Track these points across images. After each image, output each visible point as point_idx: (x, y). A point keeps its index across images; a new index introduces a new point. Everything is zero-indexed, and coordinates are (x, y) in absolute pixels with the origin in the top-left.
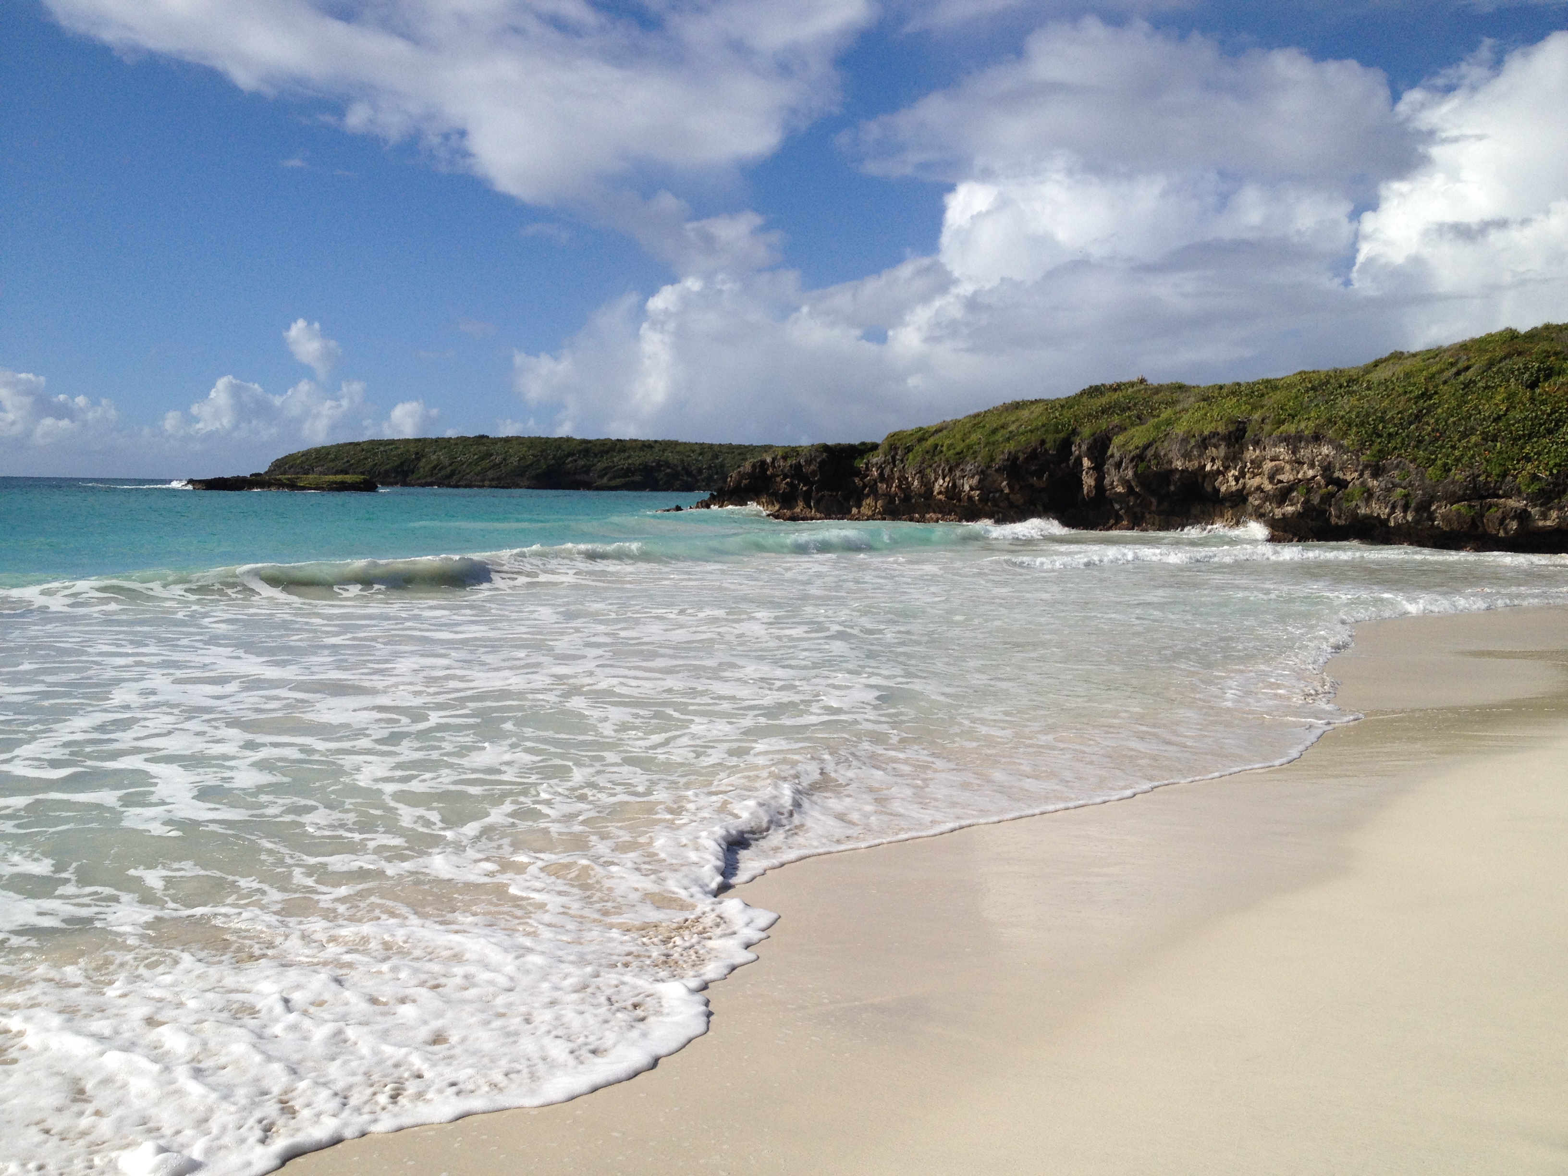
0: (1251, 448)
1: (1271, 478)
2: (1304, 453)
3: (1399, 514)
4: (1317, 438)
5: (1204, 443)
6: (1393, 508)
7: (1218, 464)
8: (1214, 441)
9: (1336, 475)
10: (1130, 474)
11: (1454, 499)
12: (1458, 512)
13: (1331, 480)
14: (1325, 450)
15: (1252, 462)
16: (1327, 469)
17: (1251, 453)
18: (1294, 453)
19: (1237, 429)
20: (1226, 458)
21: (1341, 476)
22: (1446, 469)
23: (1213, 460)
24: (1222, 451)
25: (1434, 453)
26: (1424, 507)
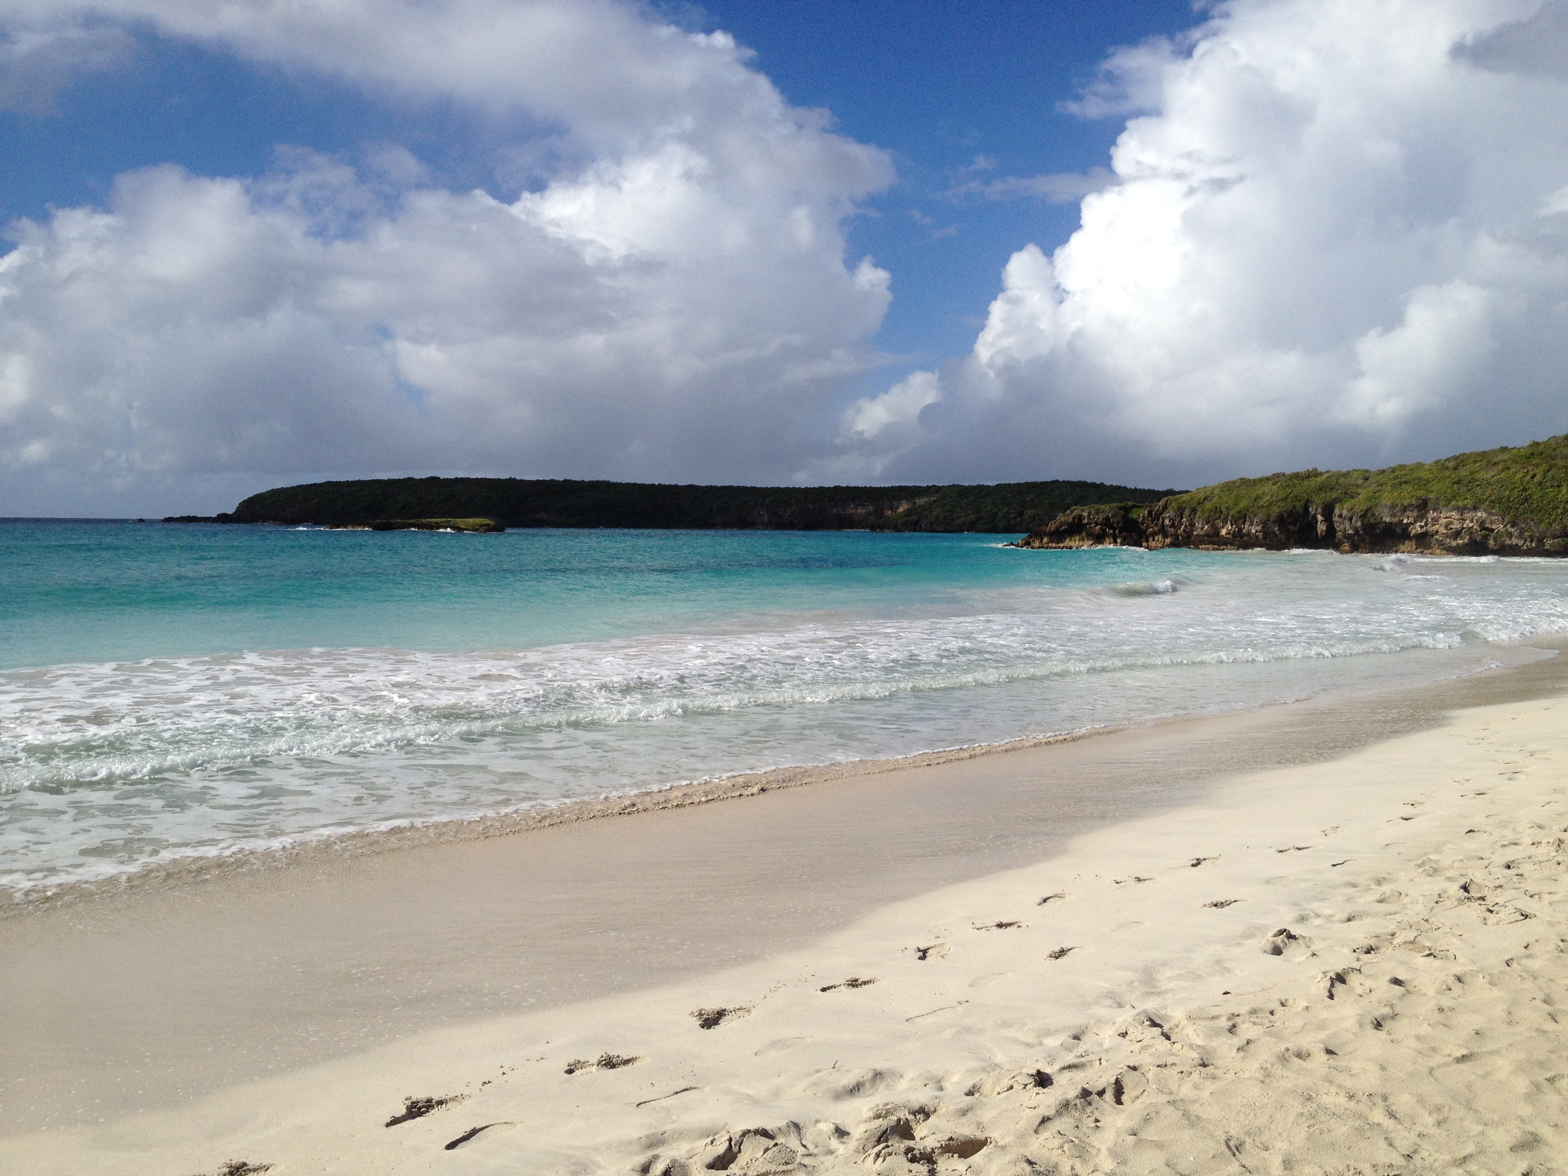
0: (1431, 512)
1: (1446, 527)
2: (1468, 515)
3: (1528, 543)
4: (1475, 509)
5: (1405, 509)
6: (1525, 541)
7: (1411, 520)
8: (1411, 508)
9: (1486, 526)
10: (1359, 524)
11: (1554, 537)
12: (1558, 542)
13: (1483, 528)
14: (1479, 514)
15: (1432, 519)
16: (1482, 524)
17: (1432, 514)
18: (1461, 515)
19: (1423, 503)
20: (1418, 517)
21: (1490, 526)
22: (1550, 524)
23: (1408, 518)
24: (1415, 513)
25: (1541, 517)
26: (1540, 541)
